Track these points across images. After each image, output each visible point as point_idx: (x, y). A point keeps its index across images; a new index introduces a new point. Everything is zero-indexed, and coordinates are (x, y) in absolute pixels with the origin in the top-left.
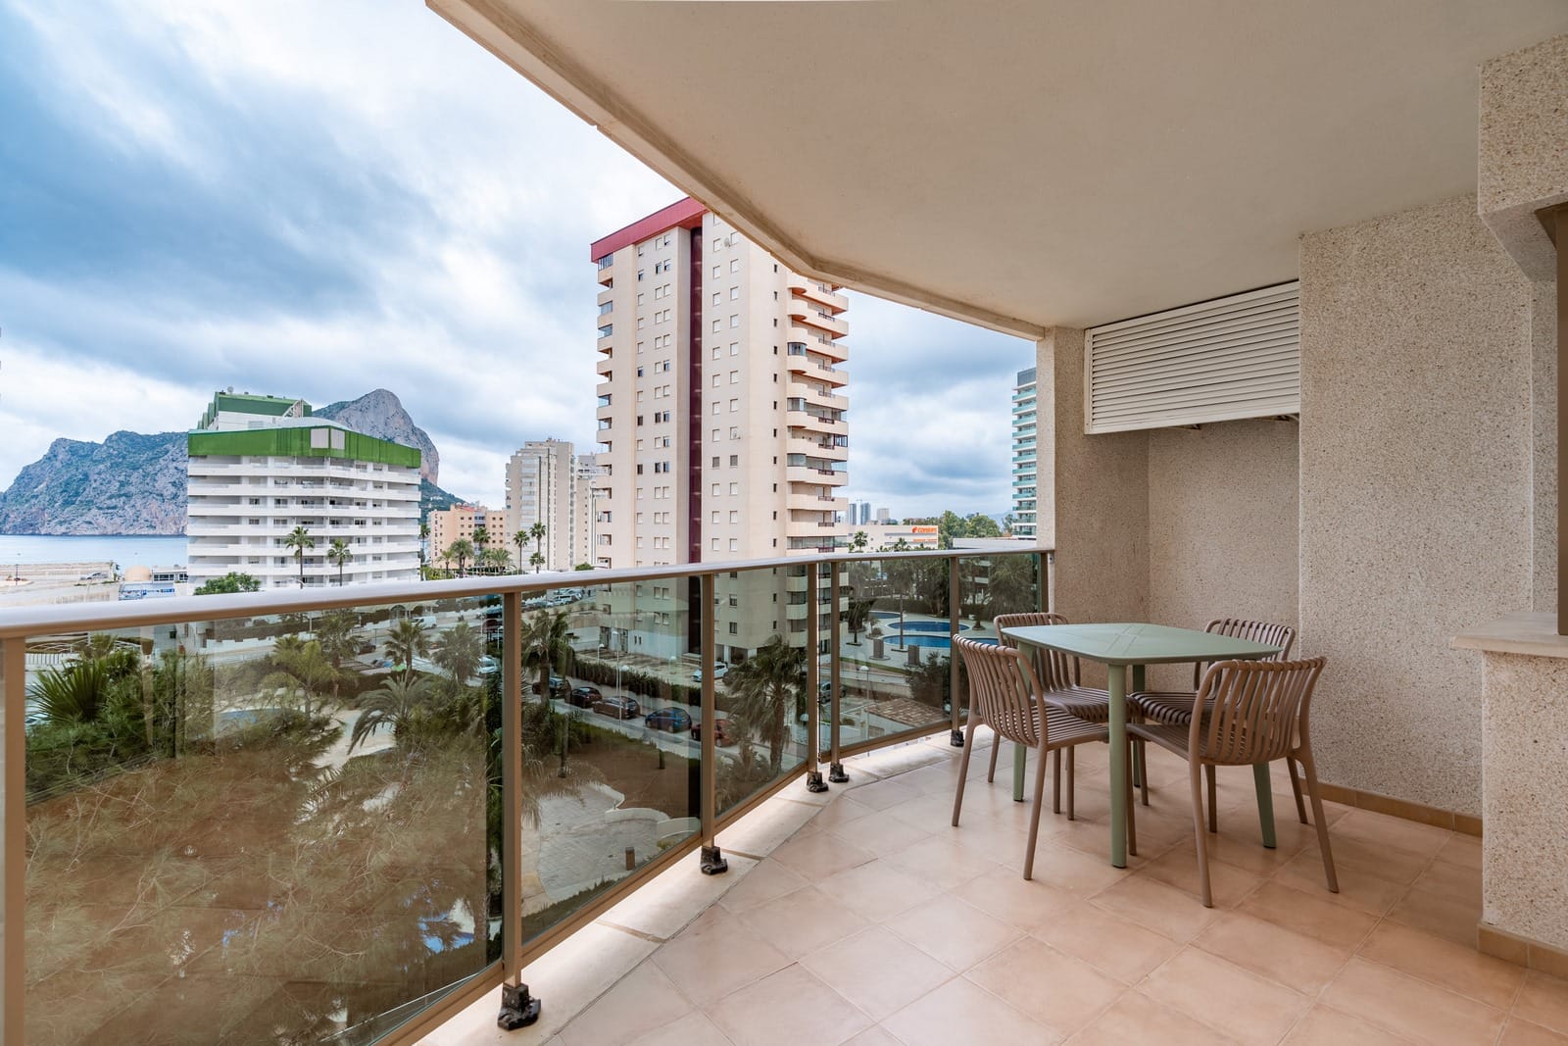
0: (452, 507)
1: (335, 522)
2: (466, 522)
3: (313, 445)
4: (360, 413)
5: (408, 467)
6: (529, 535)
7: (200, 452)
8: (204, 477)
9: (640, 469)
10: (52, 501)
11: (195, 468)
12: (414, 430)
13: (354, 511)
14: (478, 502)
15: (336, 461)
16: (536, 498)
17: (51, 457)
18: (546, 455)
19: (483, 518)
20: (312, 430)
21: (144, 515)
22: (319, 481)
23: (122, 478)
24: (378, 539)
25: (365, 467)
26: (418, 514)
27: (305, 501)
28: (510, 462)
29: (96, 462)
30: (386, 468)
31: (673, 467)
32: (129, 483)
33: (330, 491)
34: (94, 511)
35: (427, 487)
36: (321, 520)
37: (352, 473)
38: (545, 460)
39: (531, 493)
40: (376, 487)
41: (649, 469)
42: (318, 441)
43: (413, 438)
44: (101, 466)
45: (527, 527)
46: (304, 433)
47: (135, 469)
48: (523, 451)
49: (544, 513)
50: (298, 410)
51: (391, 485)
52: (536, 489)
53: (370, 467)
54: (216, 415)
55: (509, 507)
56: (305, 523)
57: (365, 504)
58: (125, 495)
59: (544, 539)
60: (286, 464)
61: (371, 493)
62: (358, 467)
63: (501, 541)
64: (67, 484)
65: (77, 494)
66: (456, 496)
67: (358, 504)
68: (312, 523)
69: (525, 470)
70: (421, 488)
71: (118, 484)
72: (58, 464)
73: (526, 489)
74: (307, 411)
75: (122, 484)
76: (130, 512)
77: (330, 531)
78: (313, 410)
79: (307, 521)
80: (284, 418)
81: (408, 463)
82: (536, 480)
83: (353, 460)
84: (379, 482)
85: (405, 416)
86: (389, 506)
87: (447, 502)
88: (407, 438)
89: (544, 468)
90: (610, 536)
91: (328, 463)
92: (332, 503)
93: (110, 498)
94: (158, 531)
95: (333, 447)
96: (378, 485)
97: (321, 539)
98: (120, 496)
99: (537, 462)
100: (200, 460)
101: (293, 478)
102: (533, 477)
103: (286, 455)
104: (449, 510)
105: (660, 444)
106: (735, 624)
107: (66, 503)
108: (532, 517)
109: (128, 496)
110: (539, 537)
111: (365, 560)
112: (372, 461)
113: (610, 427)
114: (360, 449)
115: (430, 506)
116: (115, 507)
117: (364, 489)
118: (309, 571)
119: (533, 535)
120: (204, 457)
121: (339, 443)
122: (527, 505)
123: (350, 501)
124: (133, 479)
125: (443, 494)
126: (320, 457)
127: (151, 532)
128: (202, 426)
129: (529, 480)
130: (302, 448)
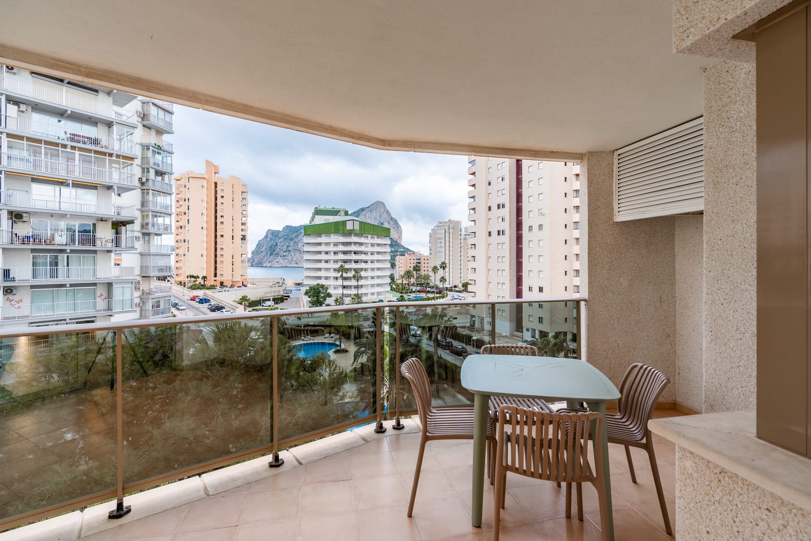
0: (406, 254)
1: (356, 262)
2: (412, 261)
3: (347, 228)
4: (370, 212)
5: (385, 237)
6: (439, 267)
7: (308, 233)
8: (309, 243)
9: (490, 234)
10: (267, 254)
11: (307, 240)
12: (392, 218)
13: (363, 257)
15: (356, 235)
16: (443, 249)
17: (266, 237)
18: (448, 228)
19: (419, 259)
20: (347, 222)
21: (295, 259)
22: (349, 244)
23: (287, 244)
24: (373, 269)
25: (367, 237)
26: (388, 257)
27: (345, 253)
28: (431, 232)
29: (280, 238)
30: (376, 237)
31: (507, 232)
32: (290, 246)
33: (354, 248)
34: (279, 257)
35: (395, 244)
36: (350, 261)
37: (362, 240)
38: (447, 230)
39: (441, 247)
40: (372, 246)
41: (494, 234)
42: (349, 226)
43: (391, 222)
44: (281, 240)
45: (438, 265)
46: (344, 223)
47: (291, 240)
48: (437, 226)
49: (447, 257)
50: (343, 213)
51: (378, 245)
52: (443, 245)
53: (369, 236)
54: (314, 217)
55: (431, 254)
56: (345, 262)
57: (367, 254)
58: (288, 251)
59: (447, 270)
60: (337, 237)
61: (370, 249)
62: (365, 237)
63: (428, 271)
64: (271, 247)
65: (274, 251)
66: (410, 249)
67: (365, 254)
68: (347, 262)
69: (438, 236)
70: (391, 245)
71: (286, 247)
72: (268, 239)
73: (439, 245)
74: (346, 213)
75: (288, 246)
76: (290, 258)
77: (354, 266)
78: (349, 213)
80: (338, 217)
81: (385, 235)
82: (443, 241)
83: (362, 234)
84: (373, 244)
85: (388, 212)
86: (377, 254)
87: (405, 252)
88: (389, 223)
89: (447, 234)
90: (475, 269)
91: (353, 236)
92: (355, 253)
93: (284, 252)
94: (299, 265)
95: (355, 228)
96: (373, 245)
97: (350, 270)
98: (287, 251)
99: (443, 231)
100: (308, 236)
101: (340, 243)
102: (442, 239)
103: (337, 233)
104: (404, 255)
105: (500, 220)
106: (542, 318)
107: (271, 254)
108: (441, 259)
109: (289, 251)
110: (444, 269)
111: (367, 279)
112: (370, 234)
113: (475, 213)
114: (366, 229)
115: (399, 254)
116: (285, 256)
117: (367, 247)
118: (346, 283)
119: (441, 268)
120: (309, 235)
121: (357, 227)
122: (439, 253)
123: (362, 252)
124: (291, 245)
125: (404, 248)
126: (350, 233)
127: (297, 266)
128: (310, 223)
129: (440, 241)
130: (343, 230)
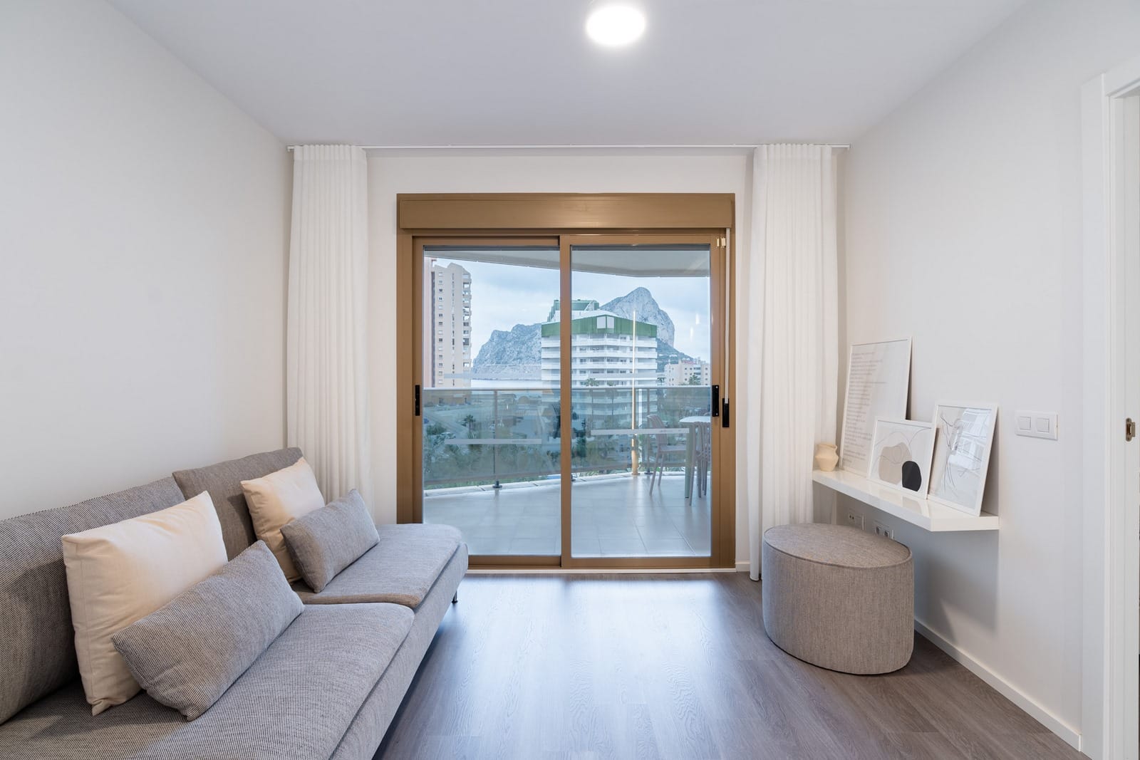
0: (680, 362)
1: (610, 372)
2: (689, 371)
3: (598, 327)
4: (628, 304)
5: (650, 337)
7: (547, 334)
8: (548, 348)
10: (492, 362)
11: (545, 343)
12: (659, 311)
13: (619, 365)
14: (699, 358)
15: (610, 336)
17: (492, 339)
19: (699, 369)
20: (598, 318)
21: (528, 369)
22: (602, 347)
23: (518, 349)
25: (625, 338)
26: (654, 366)
27: (595, 360)
29: (508, 342)
33: (607, 353)
34: (508, 367)
35: (663, 347)
36: (602, 371)
37: (619, 342)
40: (631, 350)
42: (601, 324)
43: (659, 317)
44: (510, 344)
46: (593, 320)
47: (523, 344)
50: (591, 306)
51: (640, 349)
53: (628, 337)
54: (554, 313)
56: (595, 373)
57: (625, 361)
60: (585, 339)
61: (629, 354)
62: (621, 338)
64: (498, 353)
65: (501, 359)
66: (685, 354)
67: (622, 361)
68: (598, 373)
70: (658, 350)
71: (516, 353)
72: (494, 343)
74: (596, 306)
75: (519, 353)
76: (522, 367)
77: (607, 377)
78: (600, 306)
79: (595, 371)
80: (585, 311)
81: (650, 334)
83: (619, 334)
84: (633, 347)
85: (654, 303)
86: (638, 362)
87: (679, 358)
88: (655, 318)
91: (606, 337)
92: (608, 360)
93: (514, 360)
95: (608, 327)
98: (518, 359)
100: (547, 339)
101: (588, 346)
103: (585, 333)
104: (678, 363)
107: (498, 363)
109: (521, 359)
111: (626, 395)
112: (628, 334)
114: (622, 327)
115: (669, 361)
116: (516, 365)
117: (625, 352)
118: (596, 401)
121: (611, 325)
123: (617, 359)
124: (522, 350)
125: (677, 353)
126: (602, 333)
127: (531, 378)
128: (549, 320)
130: (593, 329)
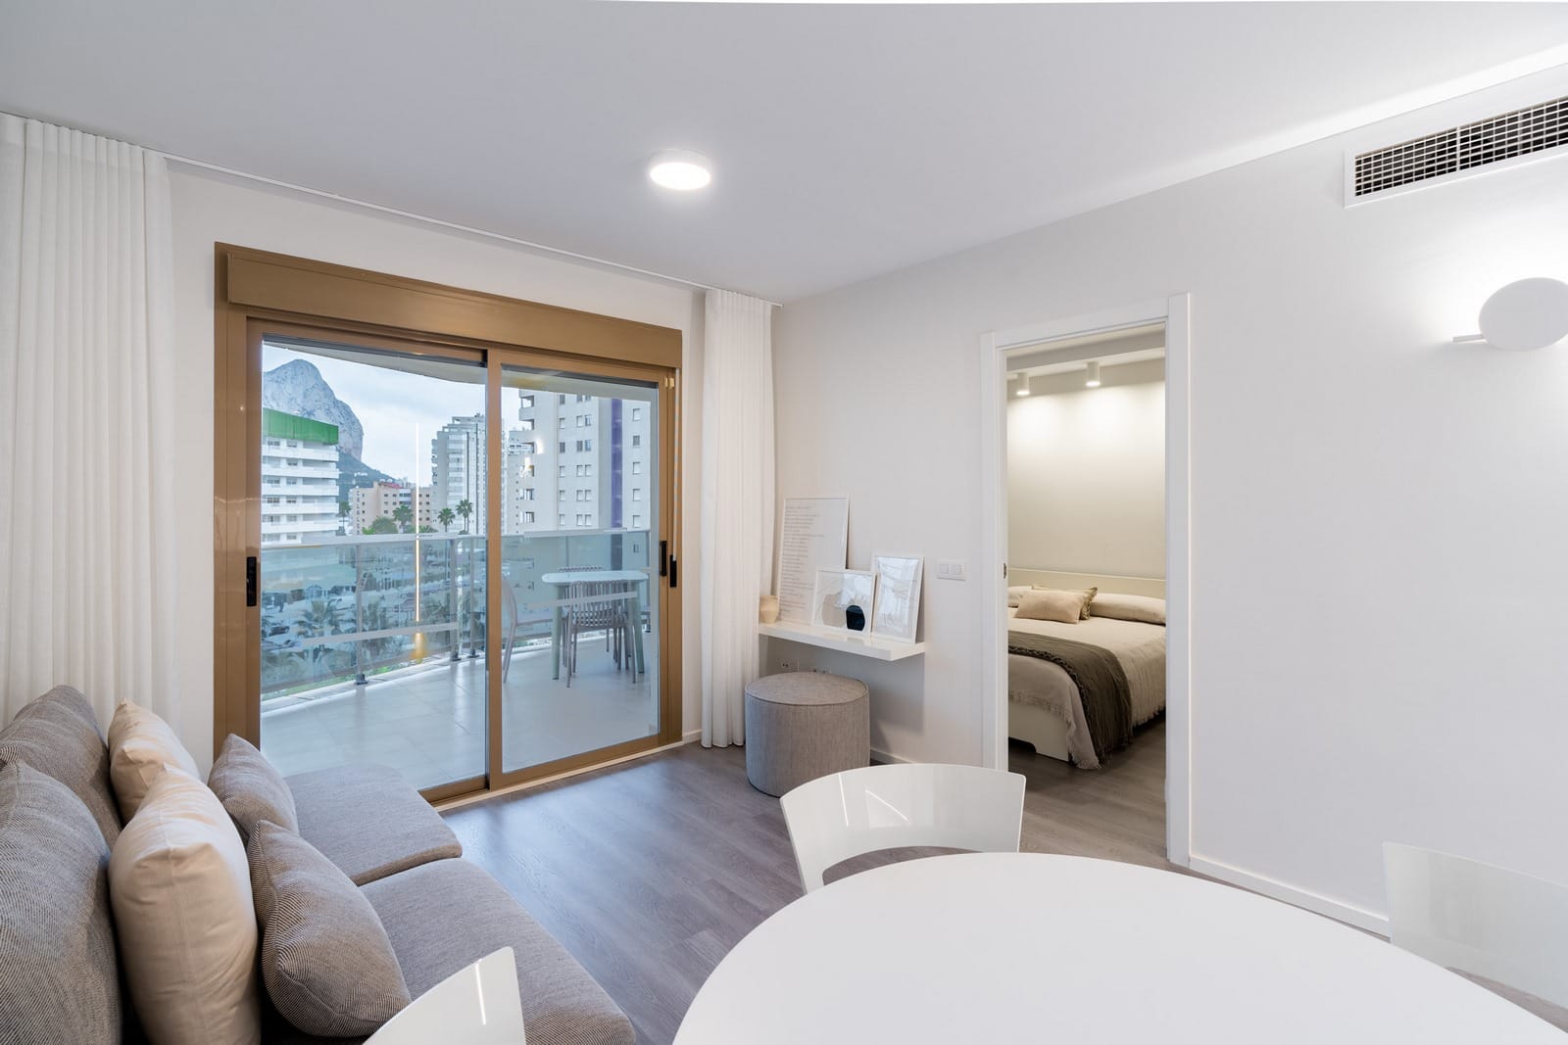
0: (376, 484)
2: (391, 500)
4: (275, 384)
5: (325, 444)
6: (455, 512)
9: (562, 447)
12: (337, 403)
14: (404, 479)
16: (464, 475)
18: (474, 431)
19: (408, 495)
24: (292, 518)
25: (278, 444)
26: (333, 490)
28: (436, 438)
30: (300, 445)
31: (595, 446)
35: (349, 462)
38: (473, 436)
39: (459, 470)
40: (290, 464)
41: (571, 447)
43: (336, 412)
45: (453, 504)
48: (450, 426)
49: (473, 490)
51: (307, 462)
52: (463, 465)
53: (282, 443)
55: (435, 483)
57: (278, 482)
59: (472, 517)
61: (284, 471)
62: (270, 443)
63: (428, 519)
66: (382, 473)
67: (271, 482)
69: (452, 446)
70: (339, 465)
73: (452, 465)
81: (324, 440)
82: (464, 457)
84: (293, 459)
85: (326, 389)
86: (304, 484)
87: (372, 479)
88: (328, 412)
89: (473, 444)
90: (533, 513)
96: (292, 462)
99: (464, 437)
102: (461, 453)
104: (372, 486)
105: (581, 423)
108: (458, 494)
110: (466, 516)
112: (285, 437)
113: (533, 405)
115: (354, 482)
117: (276, 467)
119: (459, 513)
122: (455, 481)
125: (368, 469)
129: (456, 456)
